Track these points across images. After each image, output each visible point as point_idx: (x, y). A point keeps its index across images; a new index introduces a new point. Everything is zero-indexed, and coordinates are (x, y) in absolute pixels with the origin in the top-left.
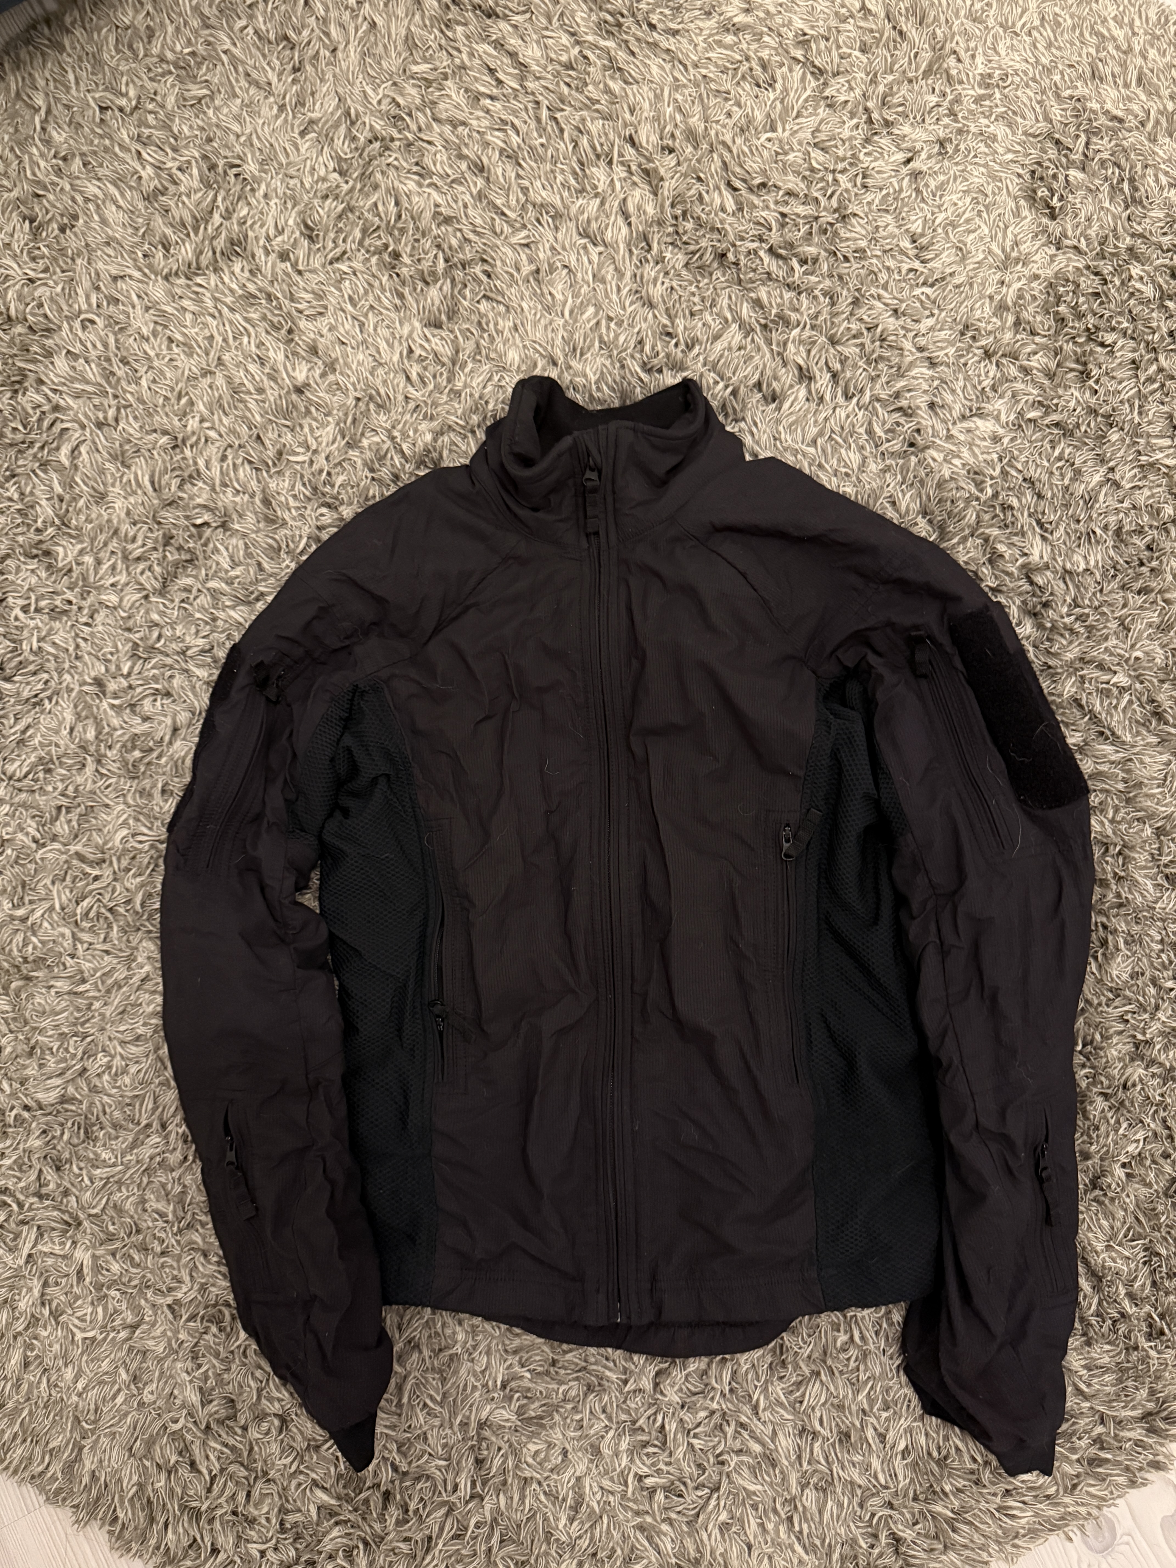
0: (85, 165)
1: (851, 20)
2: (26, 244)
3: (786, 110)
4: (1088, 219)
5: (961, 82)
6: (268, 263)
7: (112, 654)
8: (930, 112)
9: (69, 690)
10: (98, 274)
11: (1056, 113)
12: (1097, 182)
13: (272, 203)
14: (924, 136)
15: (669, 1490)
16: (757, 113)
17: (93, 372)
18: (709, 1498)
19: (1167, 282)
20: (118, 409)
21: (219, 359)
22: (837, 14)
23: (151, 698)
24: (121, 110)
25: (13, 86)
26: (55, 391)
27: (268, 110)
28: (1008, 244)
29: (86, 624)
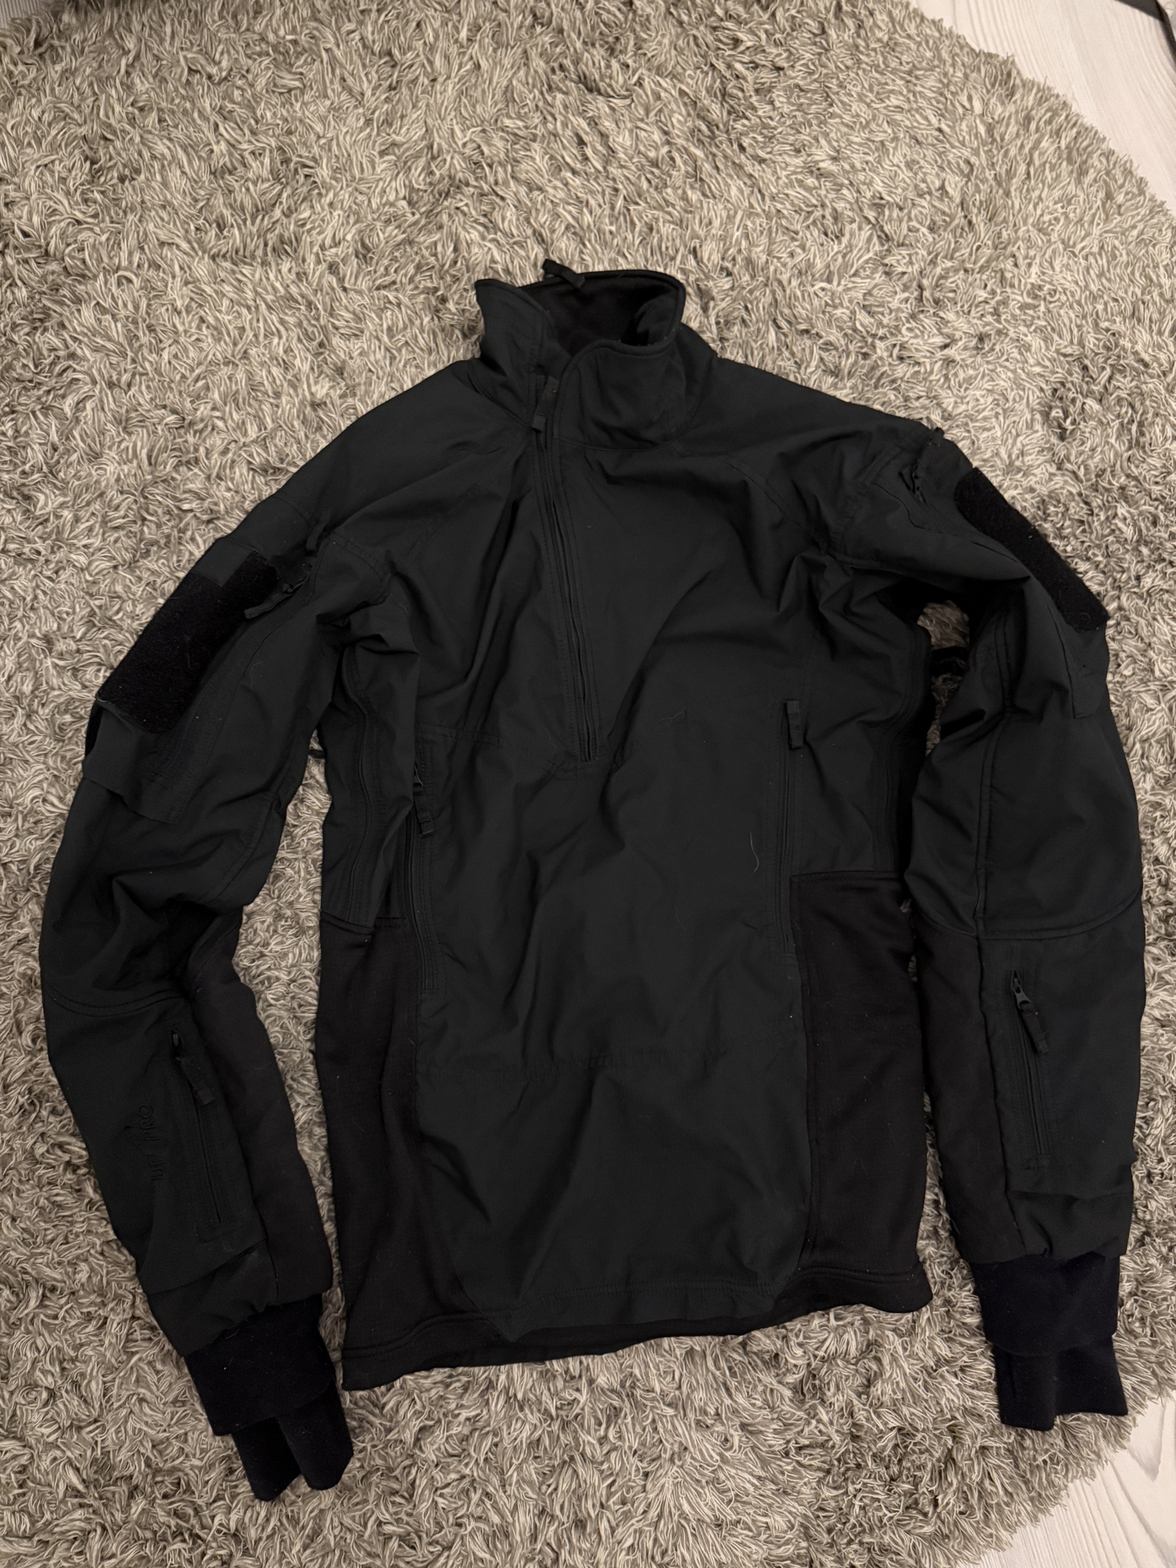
0: (160, 121)
1: (927, 197)
2: (82, 184)
3: (846, 266)
4: (1093, 450)
5: (1012, 286)
6: (316, 271)
7: (68, 614)
8: (977, 306)
9: (17, 638)
10: (145, 233)
11: (1091, 341)
12: (1110, 416)
13: (335, 214)
14: (965, 328)
15: (404, 1539)
16: (818, 261)
17: (117, 330)
18: (439, 1555)
19: (1148, 529)
20: (134, 375)
21: (245, 352)
22: (916, 186)
23: (96, 668)
24: (210, 77)
25: (108, 21)
26: (75, 339)
27: (354, 120)
28: (1015, 452)
29: (49, 578)
